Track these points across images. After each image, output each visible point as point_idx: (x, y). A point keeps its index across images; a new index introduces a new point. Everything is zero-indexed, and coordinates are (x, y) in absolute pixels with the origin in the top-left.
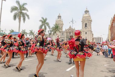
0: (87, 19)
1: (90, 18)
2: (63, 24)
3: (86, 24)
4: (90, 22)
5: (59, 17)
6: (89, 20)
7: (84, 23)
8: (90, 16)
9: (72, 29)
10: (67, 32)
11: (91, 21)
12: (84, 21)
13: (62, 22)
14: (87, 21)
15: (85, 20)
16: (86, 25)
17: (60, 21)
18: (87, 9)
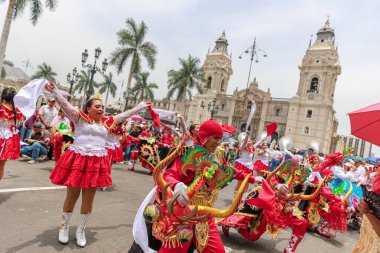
0: (324, 62)
1: (336, 60)
2: (230, 72)
3: (315, 80)
4: (331, 72)
5: (222, 43)
6: (330, 67)
7: (307, 73)
9: (261, 92)
10: (238, 102)
11: (337, 70)
12: (310, 68)
13: (230, 61)
14: (323, 67)
15: (315, 64)
16: (312, 84)
17: (222, 57)
18: (327, 23)
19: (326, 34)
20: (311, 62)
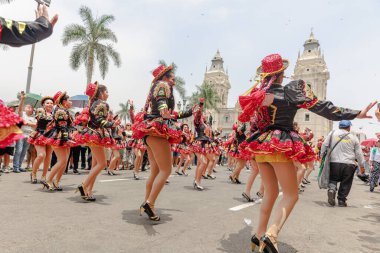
0: (313, 70)
1: (324, 68)
2: (228, 87)
4: (321, 78)
5: (217, 61)
6: (319, 74)
8: (321, 61)
11: (326, 76)
13: (227, 78)
14: (313, 75)
15: (306, 73)
17: (220, 74)
18: (312, 35)
19: (311, 45)
20: (302, 70)
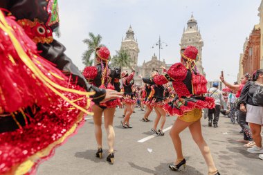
0: (193, 40)
1: (200, 39)
2: (138, 51)
4: (198, 45)
5: (130, 34)
6: (197, 43)
8: (198, 34)
9: (159, 62)
10: (146, 69)
11: (202, 44)
12: (186, 44)
13: (137, 45)
15: (188, 42)
17: (132, 43)
18: (192, 16)
19: (192, 23)
20: (186, 41)
